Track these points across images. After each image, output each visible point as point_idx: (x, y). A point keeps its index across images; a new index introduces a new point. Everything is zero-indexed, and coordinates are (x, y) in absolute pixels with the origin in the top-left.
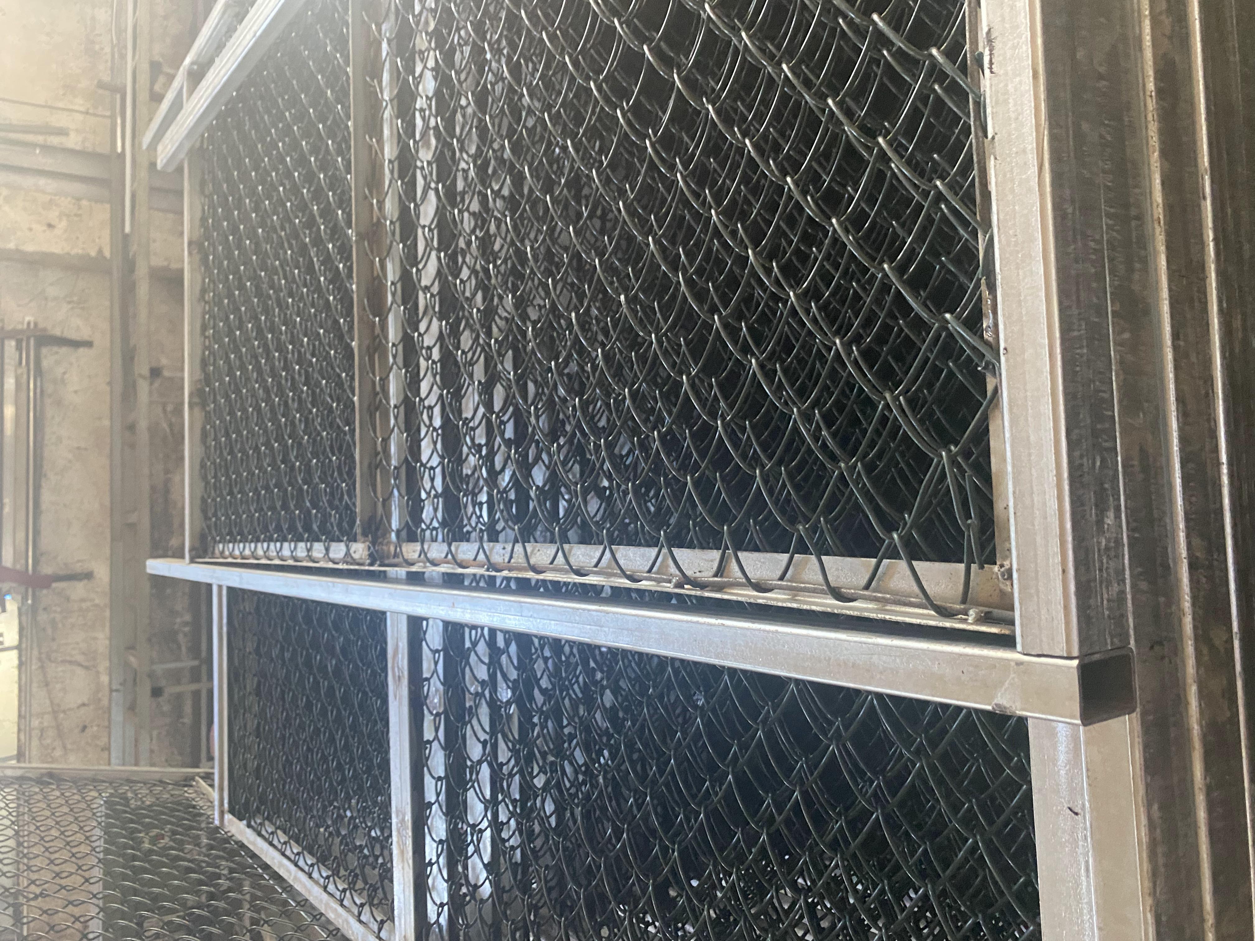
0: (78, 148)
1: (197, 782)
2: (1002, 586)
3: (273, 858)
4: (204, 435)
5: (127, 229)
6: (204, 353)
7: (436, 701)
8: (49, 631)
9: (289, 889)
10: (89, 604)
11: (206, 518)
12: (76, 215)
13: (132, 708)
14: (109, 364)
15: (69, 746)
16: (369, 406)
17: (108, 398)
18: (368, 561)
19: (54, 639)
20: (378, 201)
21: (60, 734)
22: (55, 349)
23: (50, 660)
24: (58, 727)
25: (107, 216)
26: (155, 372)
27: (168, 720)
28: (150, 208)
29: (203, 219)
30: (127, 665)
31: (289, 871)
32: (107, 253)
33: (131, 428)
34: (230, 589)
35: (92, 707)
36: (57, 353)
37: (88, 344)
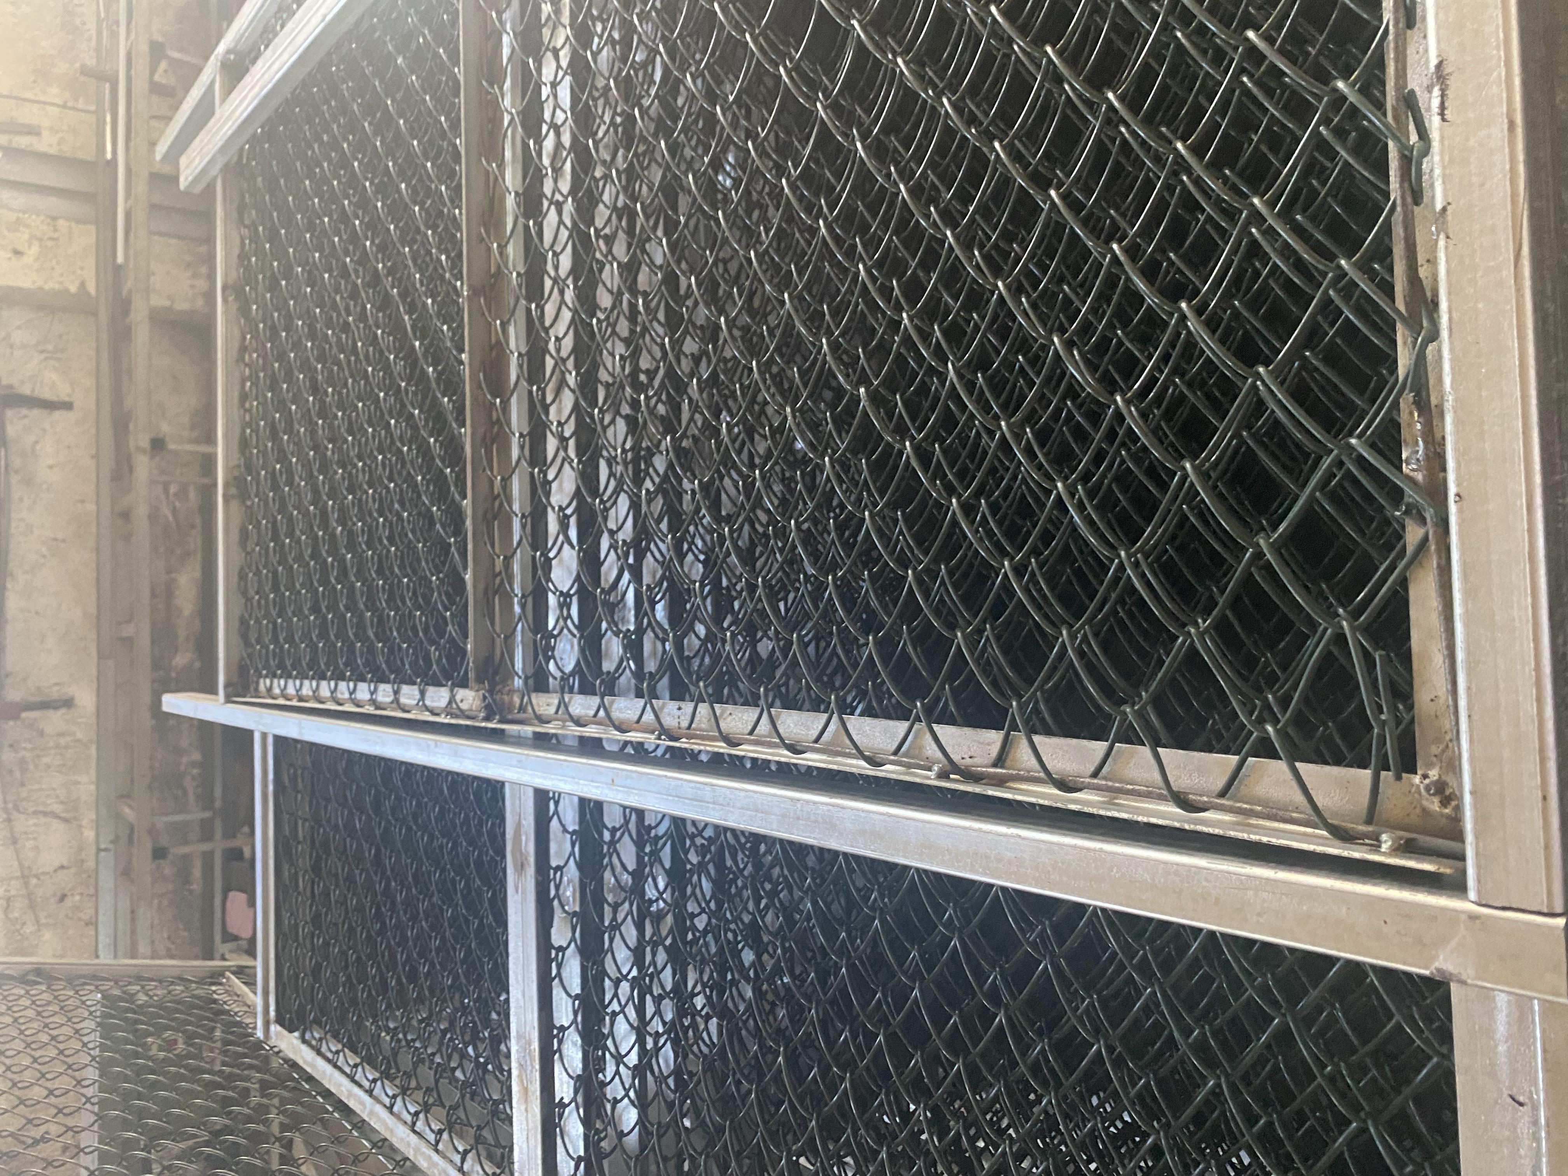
0: (52, 151)
1: (228, 979)
2: (1425, 803)
3: (340, 1085)
4: (244, 535)
5: (120, 259)
6: (244, 432)
7: (568, 893)
8: (18, 774)
9: (361, 1125)
10: (69, 739)
11: (247, 643)
12: (51, 239)
13: (126, 873)
14: (93, 431)
15: (43, 921)
16: (485, 514)
17: (93, 477)
18: (482, 715)
19: (23, 785)
20: (499, 246)
21: (32, 906)
22: (24, 411)
23: (18, 811)
24: (30, 896)
25: (93, 239)
26: (158, 445)
27: (170, 887)
28: (151, 233)
29: (243, 256)
30: (118, 817)
31: (362, 1103)
32: (92, 289)
33: (126, 516)
34: (278, 739)
35: (73, 870)
36: (26, 416)
37: (67, 406)
